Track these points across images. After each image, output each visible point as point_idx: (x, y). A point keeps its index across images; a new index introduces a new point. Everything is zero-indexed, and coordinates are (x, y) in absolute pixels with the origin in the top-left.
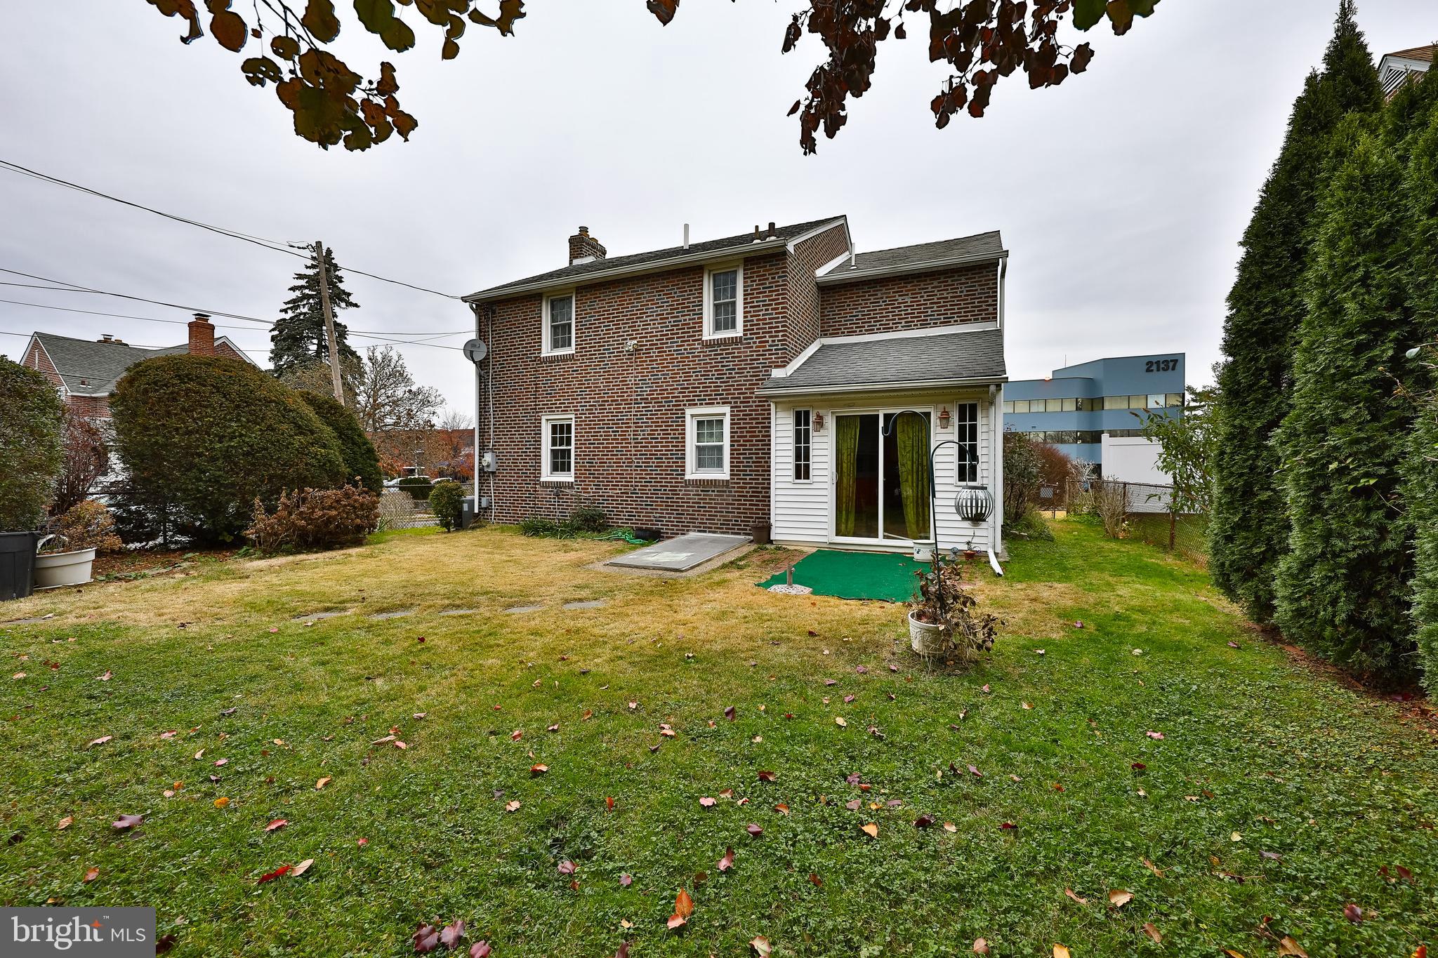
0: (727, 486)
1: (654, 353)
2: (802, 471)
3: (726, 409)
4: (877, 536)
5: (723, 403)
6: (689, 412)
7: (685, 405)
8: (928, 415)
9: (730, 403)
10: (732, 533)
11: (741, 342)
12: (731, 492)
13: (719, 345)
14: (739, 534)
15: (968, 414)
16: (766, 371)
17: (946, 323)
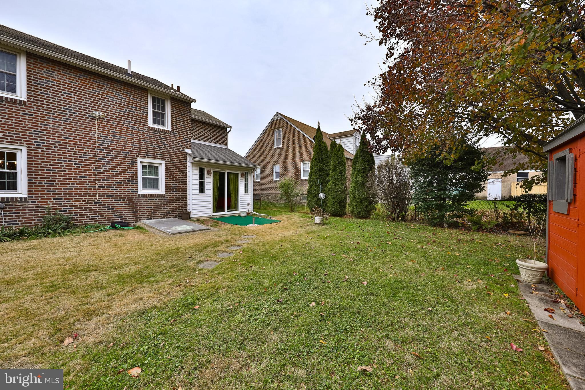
0: (164, 197)
1: (114, 123)
2: (202, 190)
3: (163, 162)
4: (224, 211)
5: (161, 159)
6: (139, 160)
7: (138, 156)
8: (238, 174)
9: (165, 159)
10: (167, 218)
11: (171, 133)
12: (166, 199)
13: (159, 131)
14: (171, 218)
15: (246, 174)
16: (182, 149)
17: (214, 142)
